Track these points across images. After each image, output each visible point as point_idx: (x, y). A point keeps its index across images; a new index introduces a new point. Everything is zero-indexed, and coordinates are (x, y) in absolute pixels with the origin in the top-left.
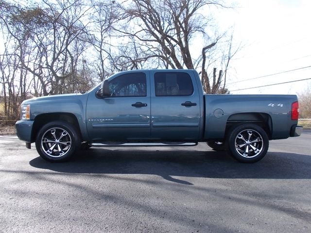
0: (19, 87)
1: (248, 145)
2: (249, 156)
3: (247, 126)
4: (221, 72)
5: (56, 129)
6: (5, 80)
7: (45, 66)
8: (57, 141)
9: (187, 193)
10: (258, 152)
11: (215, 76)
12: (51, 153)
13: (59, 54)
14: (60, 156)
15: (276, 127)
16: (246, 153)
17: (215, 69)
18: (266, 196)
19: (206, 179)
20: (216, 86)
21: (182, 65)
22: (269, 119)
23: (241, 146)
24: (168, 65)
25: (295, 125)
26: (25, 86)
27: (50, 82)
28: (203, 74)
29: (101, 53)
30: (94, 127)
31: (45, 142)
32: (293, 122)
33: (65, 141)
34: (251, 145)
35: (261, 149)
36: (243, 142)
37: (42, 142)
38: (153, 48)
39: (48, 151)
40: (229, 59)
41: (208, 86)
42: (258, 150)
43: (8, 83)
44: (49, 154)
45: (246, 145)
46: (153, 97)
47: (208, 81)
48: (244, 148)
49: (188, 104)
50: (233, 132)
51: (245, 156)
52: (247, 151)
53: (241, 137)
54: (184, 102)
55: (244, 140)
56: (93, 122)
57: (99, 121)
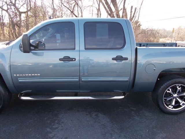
1: (175, 98)
11: (131, 12)
16: (172, 106)
17: (132, 7)
20: (131, 19)
21: (110, 4)
23: (168, 99)
34: (177, 99)
36: (170, 96)
42: (183, 102)
45: (173, 98)
46: (83, 51)
47: (126, 15)
48: (171, 101)
49: (119, 58)
50: (162, 87)
51: (170, 108)
52: (173, 103)
53: (169, 90)
54: (115, 57)
55: (172, 93)
56: (19, 77)
57: (26, 77)
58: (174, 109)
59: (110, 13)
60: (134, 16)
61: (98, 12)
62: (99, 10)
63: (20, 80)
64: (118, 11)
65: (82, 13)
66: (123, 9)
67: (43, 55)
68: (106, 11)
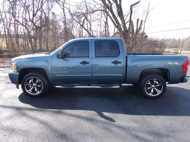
0: (14, 31)
1: (153, 88)
2: (153, 94)
3: (153, 76)
4: (142, 21)
5: (33, 78)
6: (5, 26)
7: (28, 20)
8: (34, 85)
9: (111, 131)
10: (159, 92)
11: (138, 24)
12: (31, 91)
13: (37, 12)
14: (36, 94)
15: (172, 76)
16: (152, 93)
17: (138, 20)
18: (159, 134)
19: (124, 116)
20: (138, 31)
21: (117, 17)
22: (168, 72)
24: (107, 17)
25: (185, 76)
26: (17, 30)
27: (32, 30)
28: (130, 23)
29: (63, 10)
30: (57, 77)
31: (27, 85)
32: (183, 74)
33: (39, 85)
34: (155, 88)
35: (161, 90)
36: (150, 86)
37: (25, 85)
38: (98, 4)
39: (29, 90)
40: (148, 13)
41: (133, 30)
42: (159, 91)
43: (7, 29)
44: (30, 93)
45: (152, 88)
46: (94, 58)
47: (133, 27)
48: (150, 90)
49: (116, 62)
50: (144, 80)
51: (150, 94)
52: (152, 91)
53: (149, 83)
54: (113, 61)
55: (151, 85)
56: (56, 73)
57: (60, 73)
58: (153, 95)
59: (117, 25)
60: (140, 28)
61: (106, 25)
62: (106, 23)
63: (56, 75)
64: (124, 24)
65: (90, 25)
66: (129, 22)
67: (69, 61)
68: (113, 24)
